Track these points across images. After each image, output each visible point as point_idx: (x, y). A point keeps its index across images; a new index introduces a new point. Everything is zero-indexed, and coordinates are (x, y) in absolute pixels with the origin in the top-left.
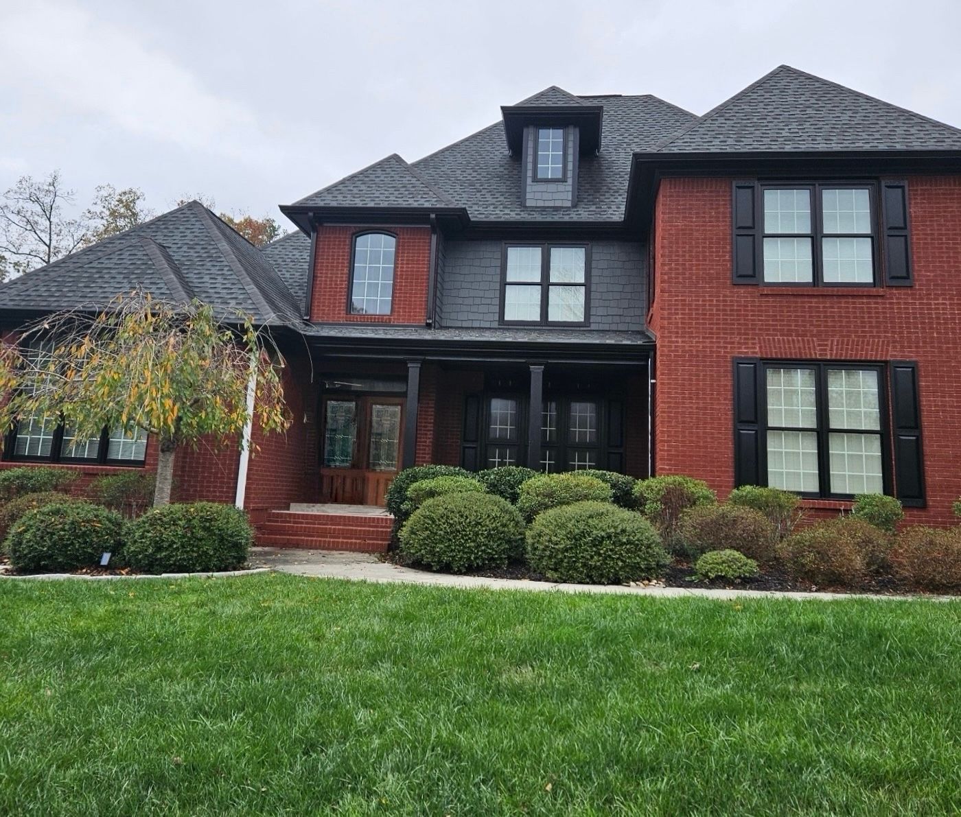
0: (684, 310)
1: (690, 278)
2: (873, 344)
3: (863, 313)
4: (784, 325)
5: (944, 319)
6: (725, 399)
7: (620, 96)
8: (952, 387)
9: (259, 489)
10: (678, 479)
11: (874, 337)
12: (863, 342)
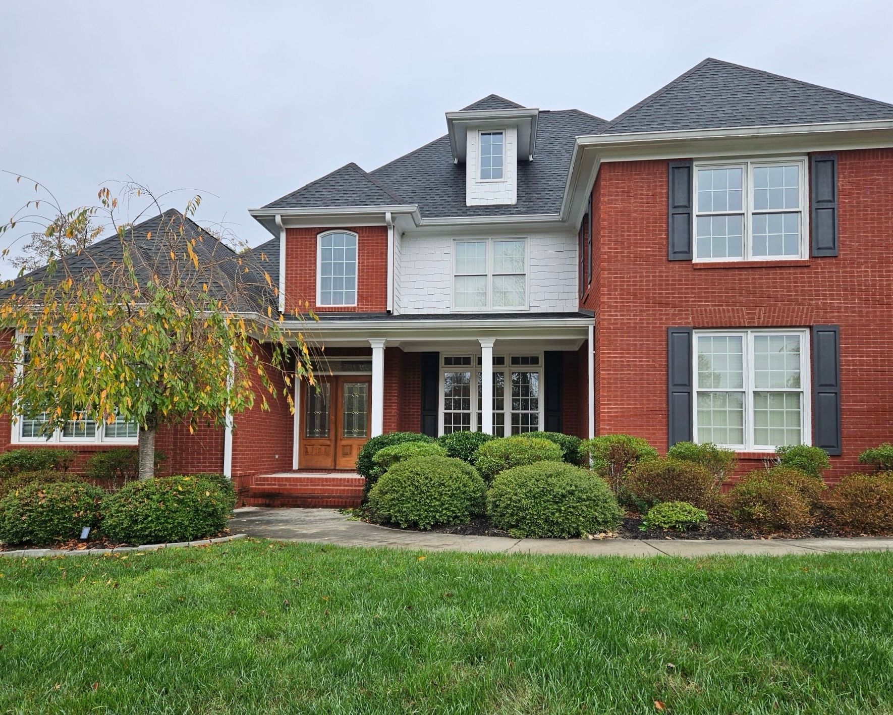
0: (623, 286)
1: (628, 256)
2: (798, 311)
3: (790, 282)
4: (715, 297)
5: (865, 285)
6: (660, 366)
7: (549, 111)
8: (870, 348)
9: (245, 458)
10: (622, 438)
11: (799, 304)
12: (789, 309)
